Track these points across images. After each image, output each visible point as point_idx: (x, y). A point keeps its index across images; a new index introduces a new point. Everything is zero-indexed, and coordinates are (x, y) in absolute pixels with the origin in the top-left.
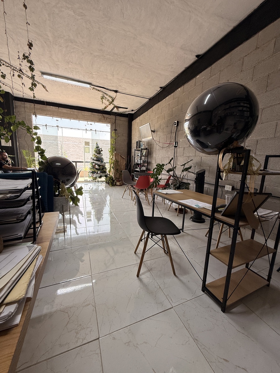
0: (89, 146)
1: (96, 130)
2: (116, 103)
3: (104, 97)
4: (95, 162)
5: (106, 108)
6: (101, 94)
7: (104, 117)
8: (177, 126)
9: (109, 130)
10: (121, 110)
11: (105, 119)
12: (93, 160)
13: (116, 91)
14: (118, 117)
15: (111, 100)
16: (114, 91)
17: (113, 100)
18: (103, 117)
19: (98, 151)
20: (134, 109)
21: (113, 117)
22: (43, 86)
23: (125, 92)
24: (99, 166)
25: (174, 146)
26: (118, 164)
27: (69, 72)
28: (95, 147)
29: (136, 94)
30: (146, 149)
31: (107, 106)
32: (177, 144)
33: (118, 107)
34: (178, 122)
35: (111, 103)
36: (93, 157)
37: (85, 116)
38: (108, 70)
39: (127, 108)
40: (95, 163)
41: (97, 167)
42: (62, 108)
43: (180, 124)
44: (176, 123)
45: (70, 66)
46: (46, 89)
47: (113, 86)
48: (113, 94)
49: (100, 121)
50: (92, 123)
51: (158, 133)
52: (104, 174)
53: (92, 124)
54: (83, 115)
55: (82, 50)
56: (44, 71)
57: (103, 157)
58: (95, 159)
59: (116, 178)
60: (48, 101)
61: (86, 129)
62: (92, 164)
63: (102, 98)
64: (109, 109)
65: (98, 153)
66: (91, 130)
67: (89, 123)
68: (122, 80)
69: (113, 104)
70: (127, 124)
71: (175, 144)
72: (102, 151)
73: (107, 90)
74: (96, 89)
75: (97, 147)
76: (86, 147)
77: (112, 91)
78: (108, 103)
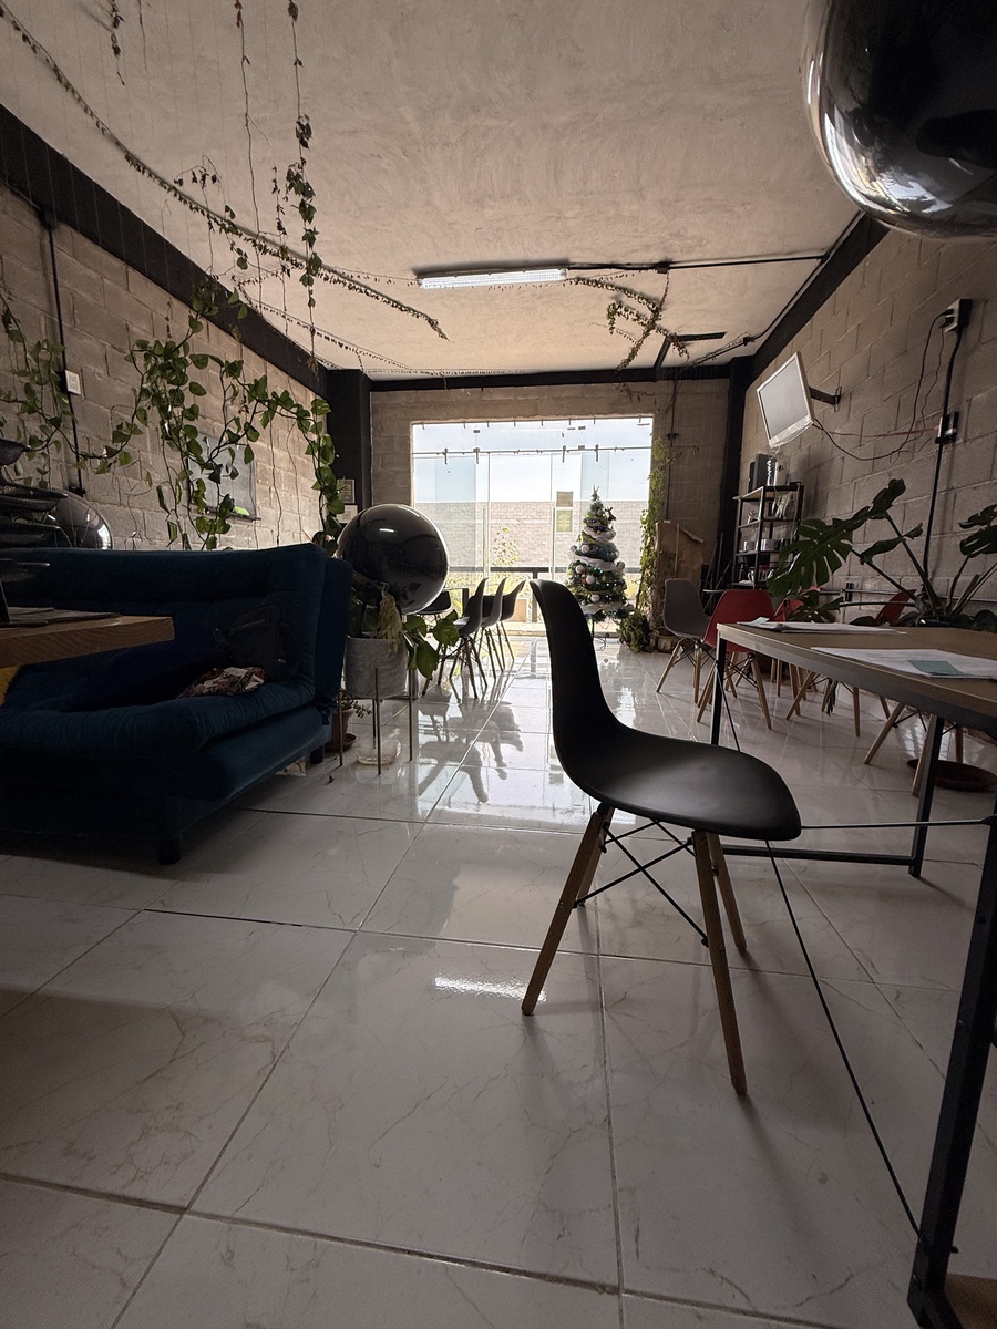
0: (569, 508)
1: (597, 446)
2: (671, 321)
3: (620, 306)
4: (582, 559)
5: (633, 354)
6: (606, 298)
7: (630, 393)
8: (960, 330)
9: (649, 441)
10: (697, 350)
11: (635, 398)
12: (579, 553)
13: (663, 266)
14: (685, 385)
15: (649, 315)
16: (654, 266)
17: (656, 312)
18: (624, 393)
19: (599, 520)
20: (753, 334)
21: (664, 387)
22: (430, 321)
23: (700, 256)
24: (596, 574)
25: (937, 441)
26: (669, 566)
27: (489, 241)
28: (589, 508)
29: (752, 249)
30: (793, 487)
31: (638, 346)
32: (955, 426)
33: (681, 341)
34: (967, 307)
35: (651, 326)
36: (577, 545)
37: (563, 402)
38: (617, 175)
39: (720, 335)
40: (584, 564)
41: (589, 579)
42: (491, 389)
43: (978, 311)
44: (956, 315)
45: (488, 213)
46: (440, 332)
47: (648, 247)
48: (650, 283)
49: (615, 409)
50: (587, 423)
51: (856, 401)
52: (614, 608)
53: (584, 428)
54: (557, 399)
55: (513, 124)
56: (423, 263)
57: (613, 541)
58: (584, 548)
59: (659, 623)
60: (452, 374)
61: (564, 447)
62: (574, 569)
63: (612, 313)
64: (646, 357)
65: (596, 529)
66: (581, 448)
67: (577, 423)
68: (680, 203)
69: (660, 330)
70: (723, 403)
71: (945, 428)
72: (612, 518)
73: (625, 272)
74: (587, 282)
75: (597, 507)
76: (560, 513)
77: (646, 269)
78: (639, 330)
